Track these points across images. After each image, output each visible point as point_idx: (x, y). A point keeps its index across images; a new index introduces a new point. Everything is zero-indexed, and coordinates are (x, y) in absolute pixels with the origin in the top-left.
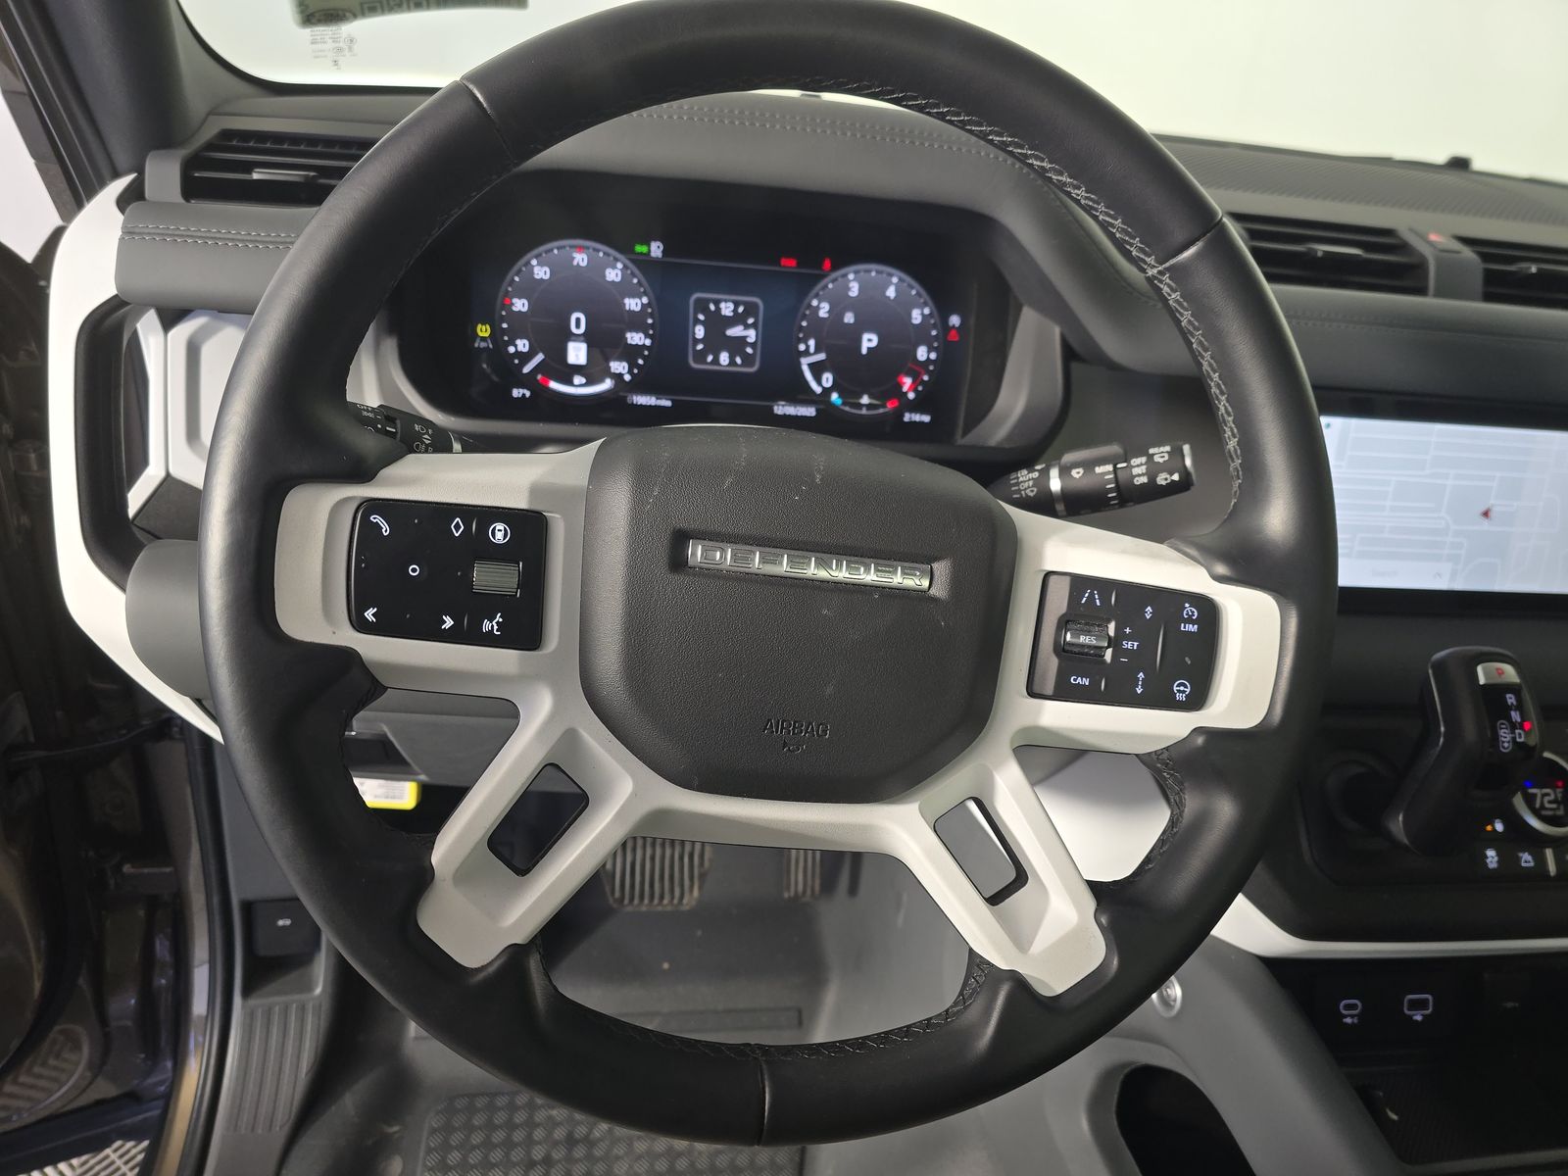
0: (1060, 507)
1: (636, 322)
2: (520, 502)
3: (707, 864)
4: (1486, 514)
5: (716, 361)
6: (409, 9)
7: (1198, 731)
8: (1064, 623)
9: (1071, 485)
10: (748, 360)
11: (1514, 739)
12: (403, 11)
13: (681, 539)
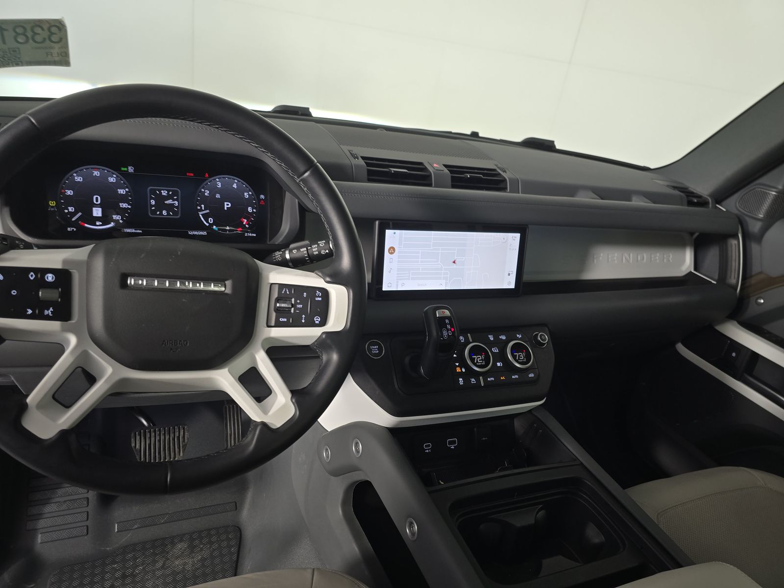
0: (290, 264)
1: (123, 199)
2: (59, 266)
3: (186, 441)
4: (454, 262)
5: (161, 214)
6: (13, 66)
7: (323, 333)
8: (278, 300)
9: (293, 256)
10: (175, 213)
11: (448, 334)
12: (10, 67)
13: (124, 277)
